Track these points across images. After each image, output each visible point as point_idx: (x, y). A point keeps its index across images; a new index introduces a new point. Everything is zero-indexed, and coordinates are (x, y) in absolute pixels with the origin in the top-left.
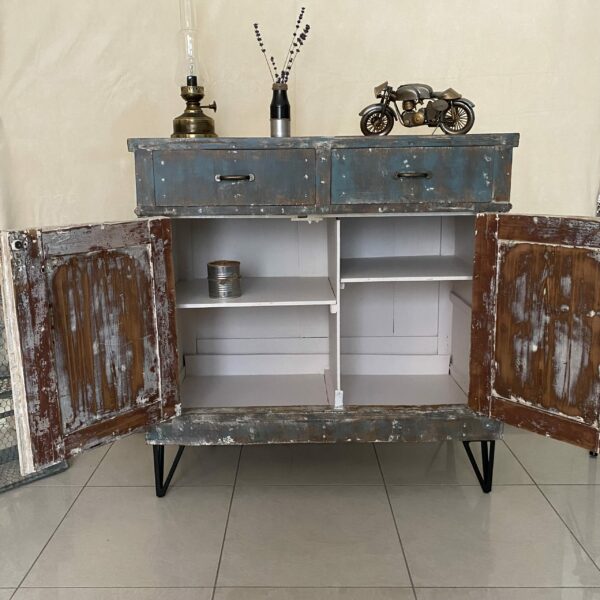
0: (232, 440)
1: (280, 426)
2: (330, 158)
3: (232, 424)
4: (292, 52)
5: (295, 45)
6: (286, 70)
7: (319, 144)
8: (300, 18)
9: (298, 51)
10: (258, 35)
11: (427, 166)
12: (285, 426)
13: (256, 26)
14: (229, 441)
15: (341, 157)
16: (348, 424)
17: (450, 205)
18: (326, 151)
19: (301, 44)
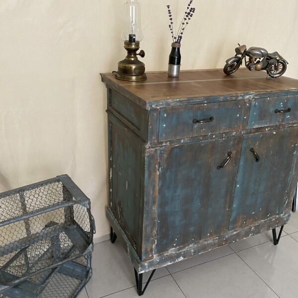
0: (183, 258)
1: (205, 245)
2: (250, 104)
3: (183, 250)
4: (183, 24)
5: (185, 19)
6: (180, 35)
7: (247, 97)
8: (190, 3)
9: (187, 23)
10: (170, 13)
11: (289, 106)
12: (208, 244)
13: (168, 7)
14: (182, 258)
15: (255, 103)
16: (235, 234)
17: (294, 124)
18: (249, 100)
19: (189, 19)
